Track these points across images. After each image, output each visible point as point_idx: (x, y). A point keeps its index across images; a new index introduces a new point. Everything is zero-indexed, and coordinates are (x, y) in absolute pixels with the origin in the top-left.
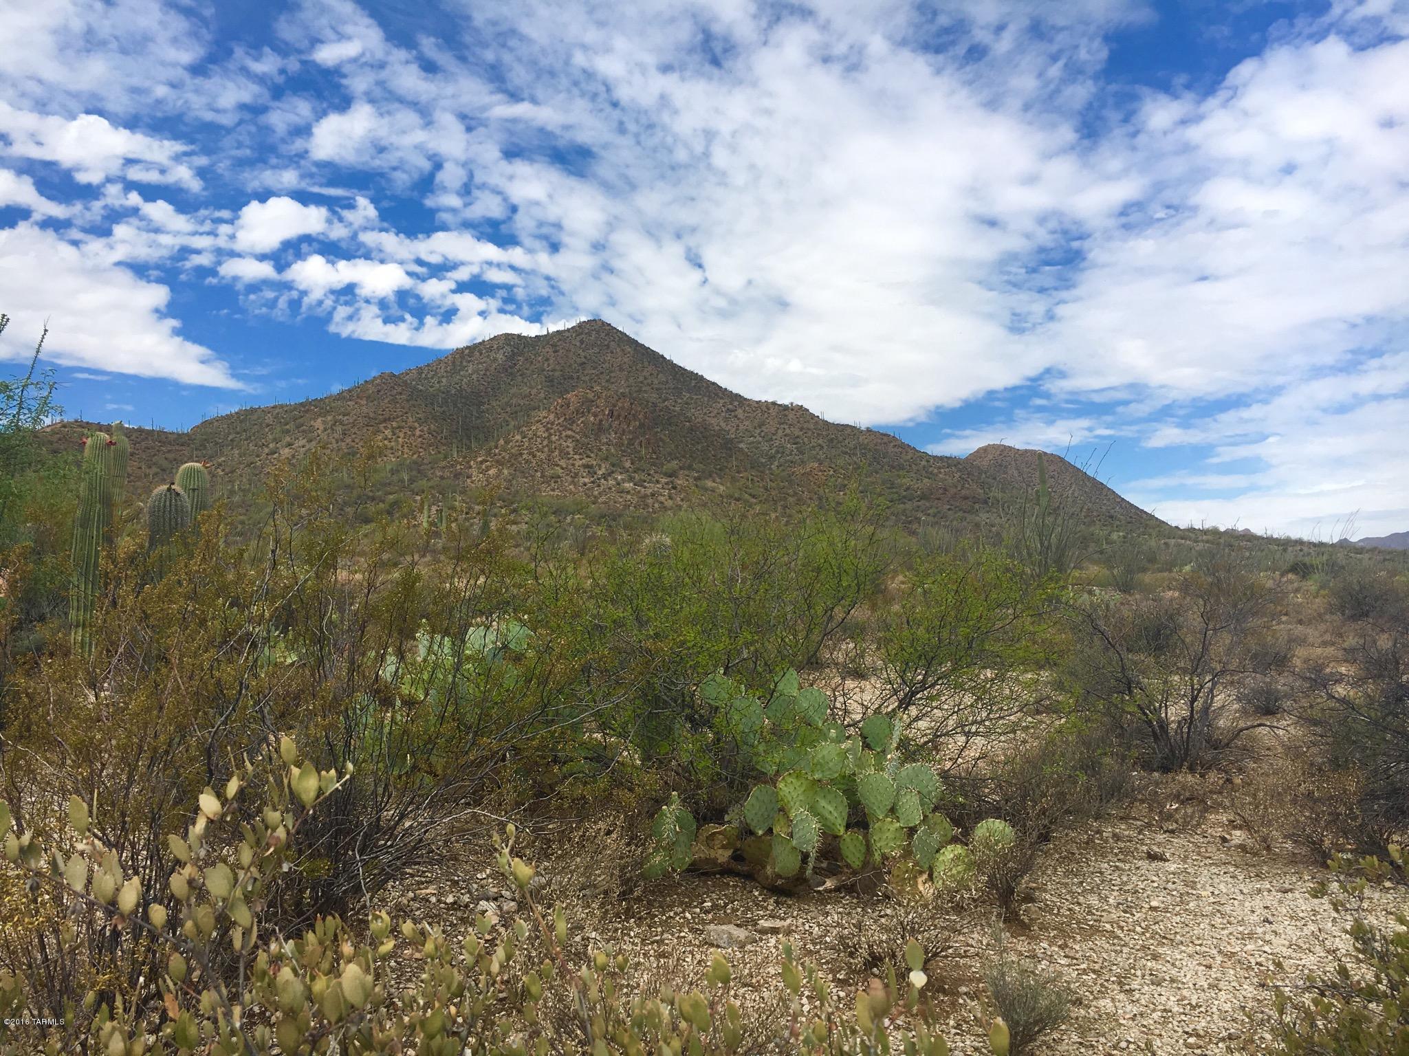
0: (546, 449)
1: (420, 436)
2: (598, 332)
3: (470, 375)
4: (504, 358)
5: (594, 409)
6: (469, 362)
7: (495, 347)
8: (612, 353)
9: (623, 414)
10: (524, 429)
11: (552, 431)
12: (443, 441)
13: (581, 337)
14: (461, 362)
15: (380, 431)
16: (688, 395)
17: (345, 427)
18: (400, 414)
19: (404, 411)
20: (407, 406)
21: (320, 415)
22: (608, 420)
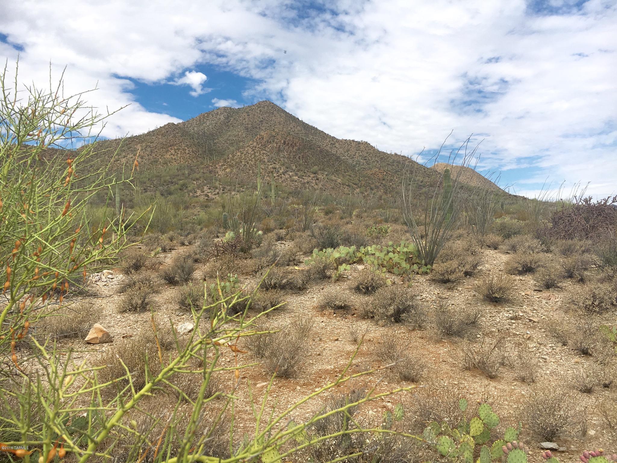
0: (253, 160)
1: (188, 153)
2: (268, 107)
3: (208, 126)
4: (224, 118)
5: (276, 140)
6: (207, 120)
7: (219, 113)
8: (275, 116)
9: (290, 143)
10: (241, 150)
11: (256, 151)
12: (200, 156)
13: (260, 109)
14: (203, 120)
15: (169, 151)
16: (312, 137)
17: (152, 149)
18: (178, 142)
19: (180, 141)
20: (181, 139)
21: (139, 143)
22: (283, 146)
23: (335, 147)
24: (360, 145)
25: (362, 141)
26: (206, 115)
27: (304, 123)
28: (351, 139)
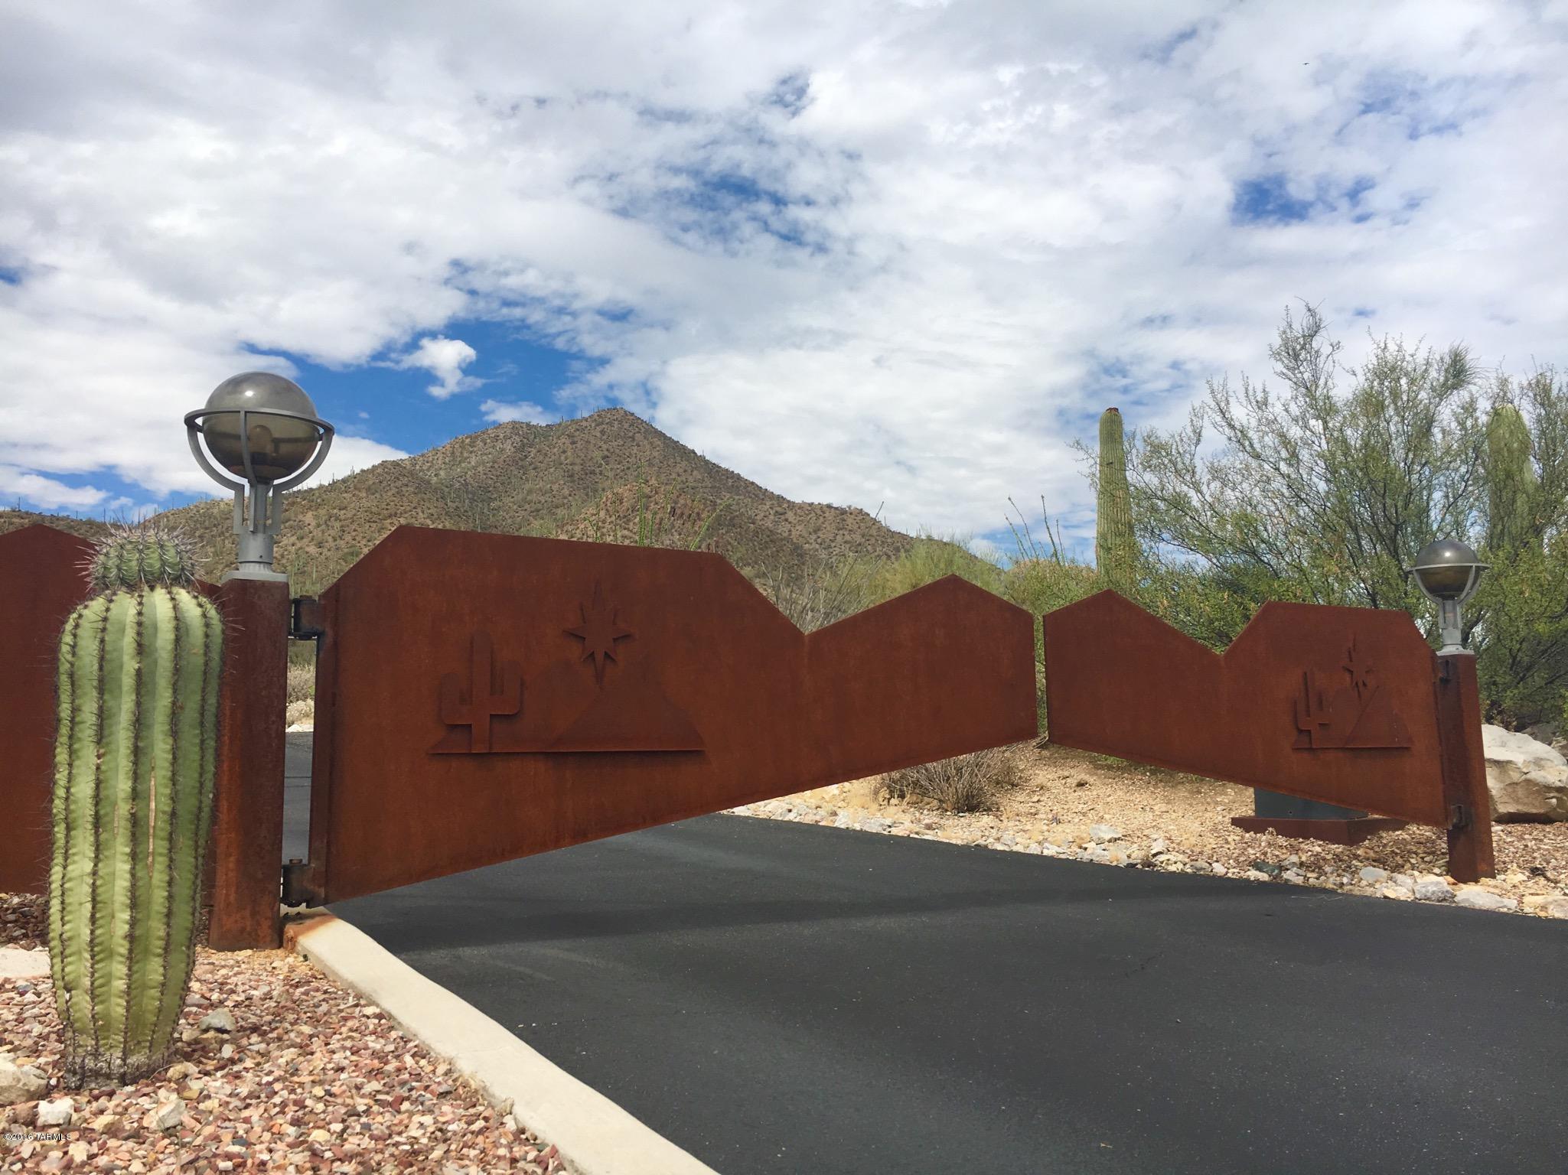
2: (620, 422)
3: (475, 468)
4: (513, 449)
5: (652, 506)
6: (471, 452)
7: (502, 436)
8: (638, 445)
9: (687, 512)
10: (570, 528)
11: (605, 530)
13: (601, 427)
14: (461, 453)
15: (386, 528)
16: (728, 495)
17: (344, 523)
18: (408, 508)
19: (413, 505)
20: (415, 501)
21: (310, 508)
22: (669, 519)
23: (786, 520)
24: (844, 517)
25: (849, 507)
26: (468, 440)
27: (707, 462)
28: (825, 502)
